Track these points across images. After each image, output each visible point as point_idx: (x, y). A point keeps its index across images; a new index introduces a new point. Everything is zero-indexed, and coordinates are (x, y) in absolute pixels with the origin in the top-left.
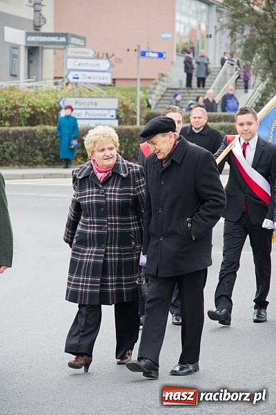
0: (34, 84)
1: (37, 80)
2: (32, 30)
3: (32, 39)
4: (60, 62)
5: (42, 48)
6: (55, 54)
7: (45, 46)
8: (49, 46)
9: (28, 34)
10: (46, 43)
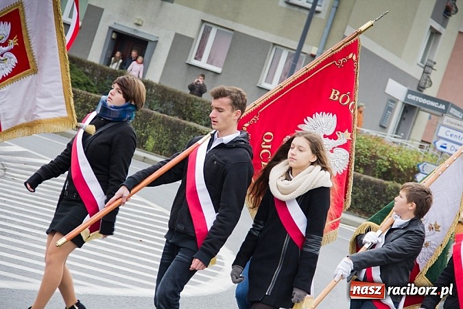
0: (400, 141)
1: (404, 138)
2: (415, 90)
3: (413, 97)
4: (432, 127)
5: (419, 109)
6: (430, 118)
7: (423, 108)
8: (426, 109)
9: (410, 92)
10: (425, 106)
